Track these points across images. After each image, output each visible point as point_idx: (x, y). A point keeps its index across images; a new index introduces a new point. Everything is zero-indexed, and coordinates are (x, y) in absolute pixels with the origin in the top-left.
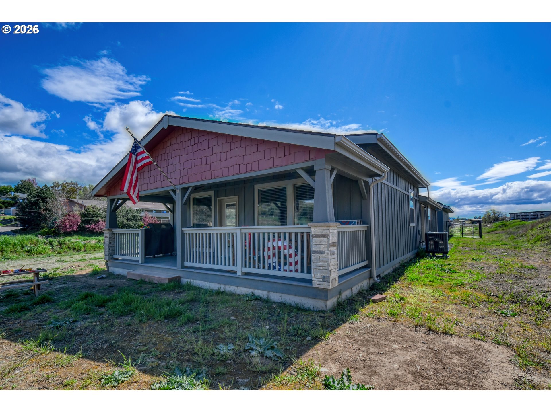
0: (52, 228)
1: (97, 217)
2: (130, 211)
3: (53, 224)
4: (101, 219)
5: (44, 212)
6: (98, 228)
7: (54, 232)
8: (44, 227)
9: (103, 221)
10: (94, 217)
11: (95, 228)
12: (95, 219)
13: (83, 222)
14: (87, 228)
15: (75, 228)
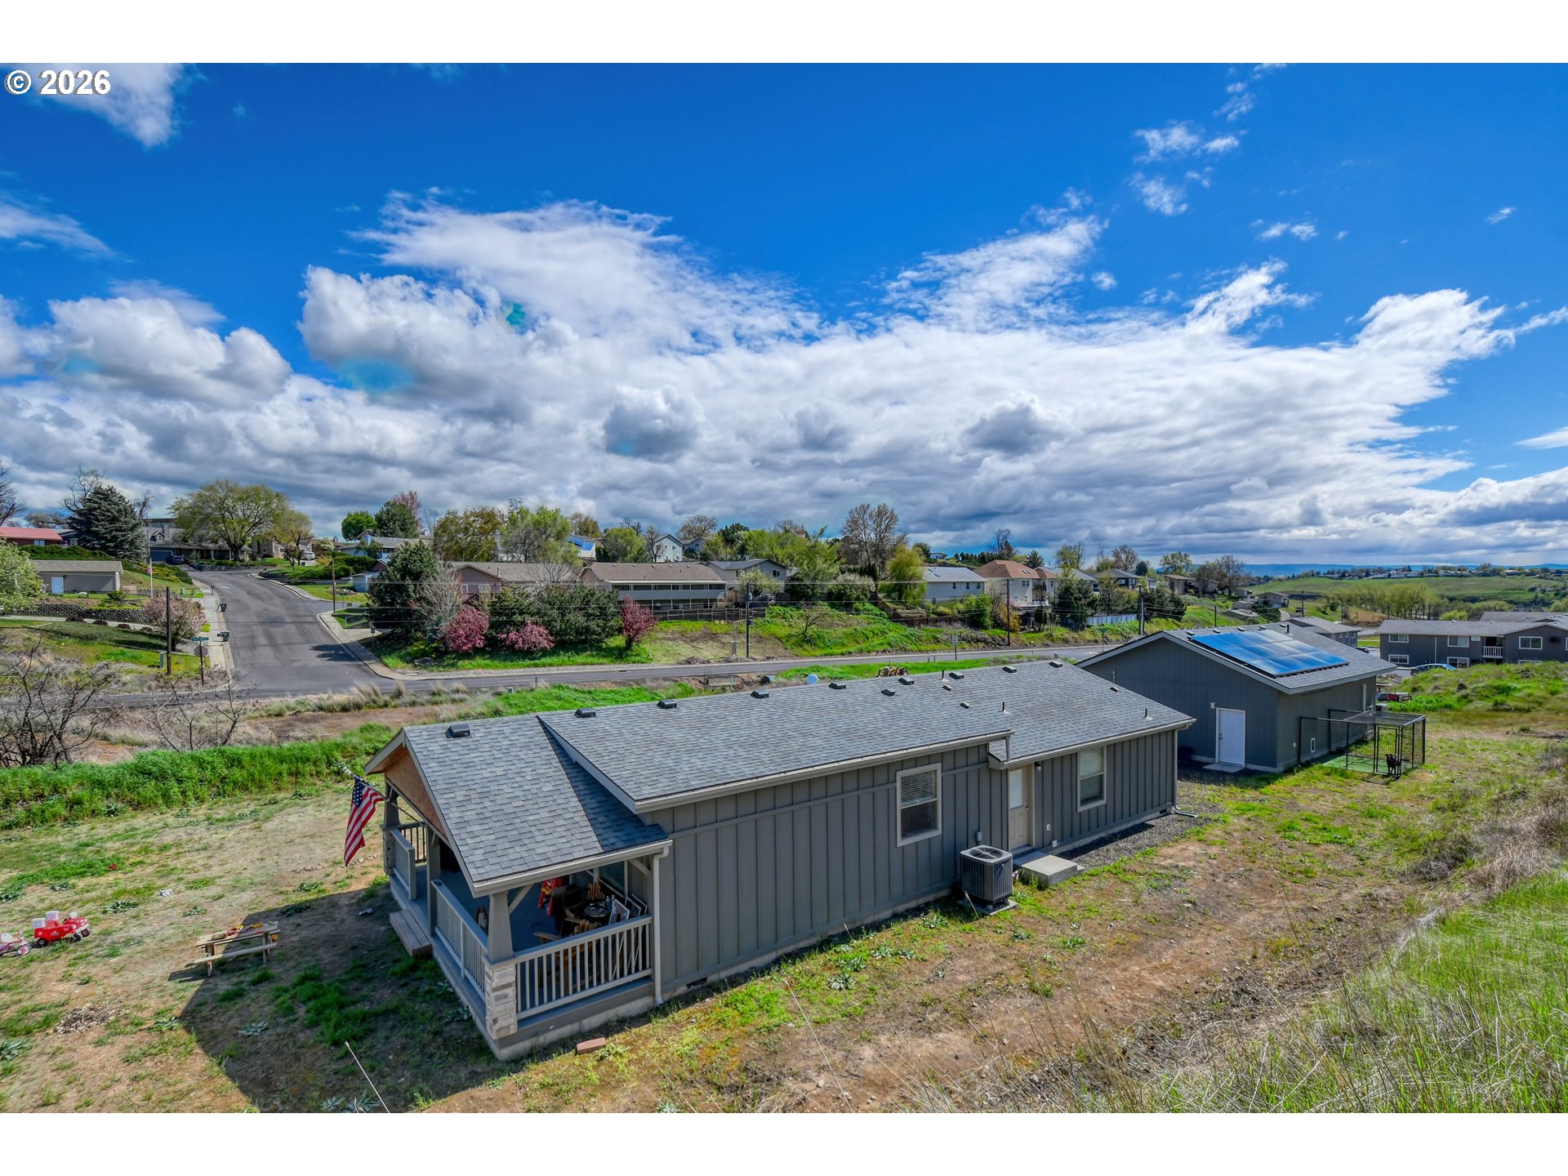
0: (433, 641)
1: (521, 614)
2: (592, 595)
3: (434, 632)
4: (529, 620)
5: (415, 607)
6: (524, 641)
7: (436, 650)
8: (417, 640)
9: (533, 623)
10: (514, 614)
11: (517, 642)
12: (518, 618)
13: (493, 626)
14: (501, 641)
15: (480, 644)
